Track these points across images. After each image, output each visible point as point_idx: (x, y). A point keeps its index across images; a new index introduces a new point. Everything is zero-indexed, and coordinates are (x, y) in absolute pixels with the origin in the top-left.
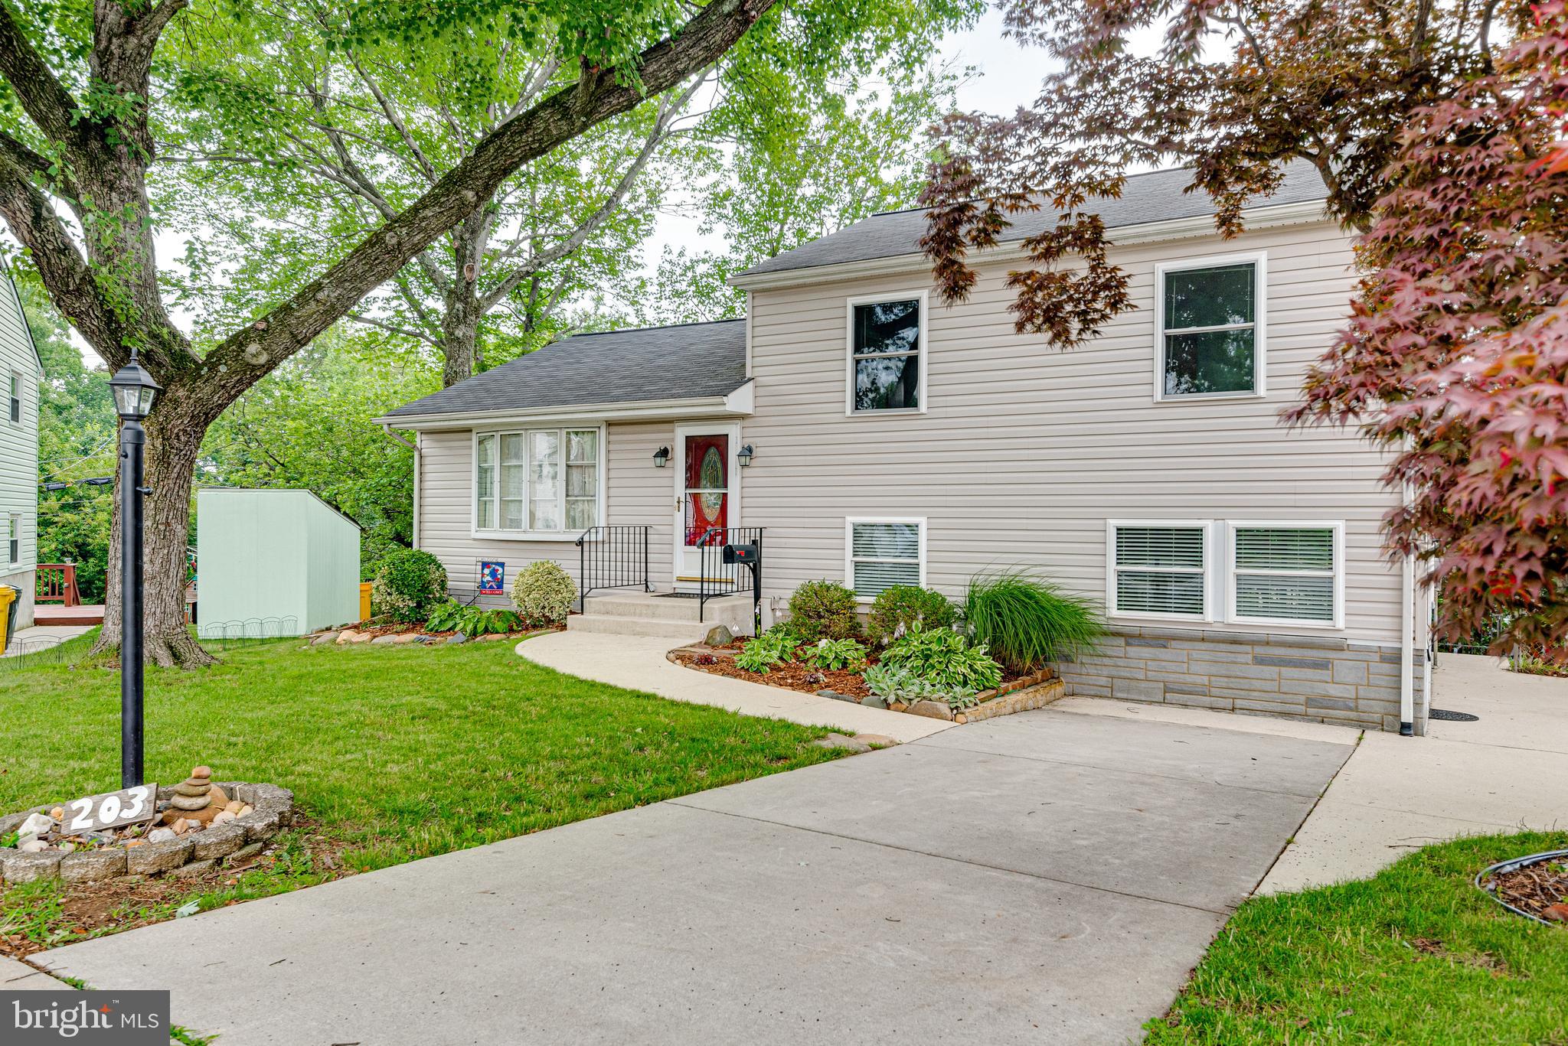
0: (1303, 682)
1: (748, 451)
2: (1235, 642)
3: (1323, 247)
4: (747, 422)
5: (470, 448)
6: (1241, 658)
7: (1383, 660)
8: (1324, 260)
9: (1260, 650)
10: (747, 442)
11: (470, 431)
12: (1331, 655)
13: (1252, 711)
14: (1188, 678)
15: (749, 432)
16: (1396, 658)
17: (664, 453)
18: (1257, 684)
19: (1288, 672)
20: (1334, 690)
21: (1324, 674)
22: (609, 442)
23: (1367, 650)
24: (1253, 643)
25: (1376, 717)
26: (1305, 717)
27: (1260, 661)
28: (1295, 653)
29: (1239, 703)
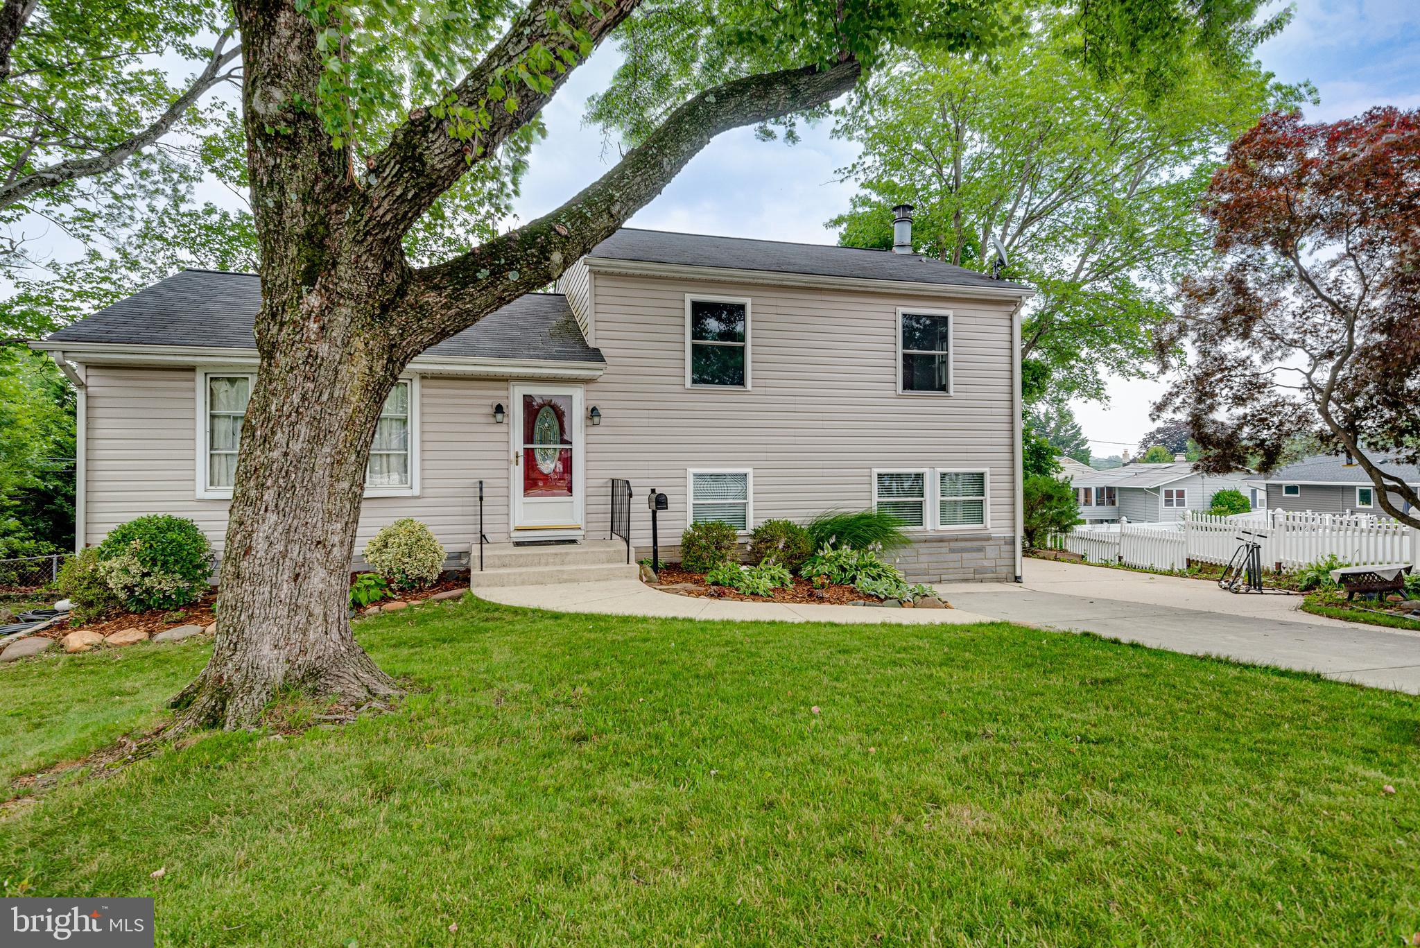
0: (972, 560)
1: (593, 413)
2: (941, 541)
3: (979, 314)
4: (591, 387)
5: (194, 390)
6: (944, 550)
7: (1006, 543)
8: (979, 321)
9: (952, 544)
10: (592, 404)
11: (191, 369)
12: (984, 543)
13: (950, 581)
14: (917, 566)
15: (593, 395)
16: (1013, 542)
17: (499, 409)
18: (952, 565)
19: (965, 555)
20: (986, 563)
21: (981, 555)
22: (422, 396)
23: (999, 539)
24: (949, 540)
25: (1004, 575)
26: (974, 580)
27: (952, 551)
28: (968, 544)
29: (944, 577)
